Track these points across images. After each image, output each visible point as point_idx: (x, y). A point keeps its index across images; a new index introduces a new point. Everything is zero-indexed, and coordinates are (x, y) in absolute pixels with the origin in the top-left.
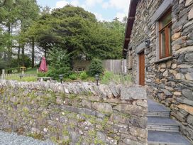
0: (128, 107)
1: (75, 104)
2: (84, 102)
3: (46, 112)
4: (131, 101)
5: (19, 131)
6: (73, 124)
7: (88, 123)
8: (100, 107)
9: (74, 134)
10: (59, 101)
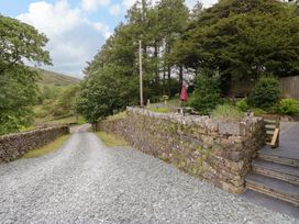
0: (225, 141)
1: (189, 134)
2: (195, 134)
3: (171, 140)
4: (228, 136)
5: (155, 154)
6: (188, 151)
7: (197, 152)
8: (205, 139)
9: (188, 161)
10: (179, 131)
